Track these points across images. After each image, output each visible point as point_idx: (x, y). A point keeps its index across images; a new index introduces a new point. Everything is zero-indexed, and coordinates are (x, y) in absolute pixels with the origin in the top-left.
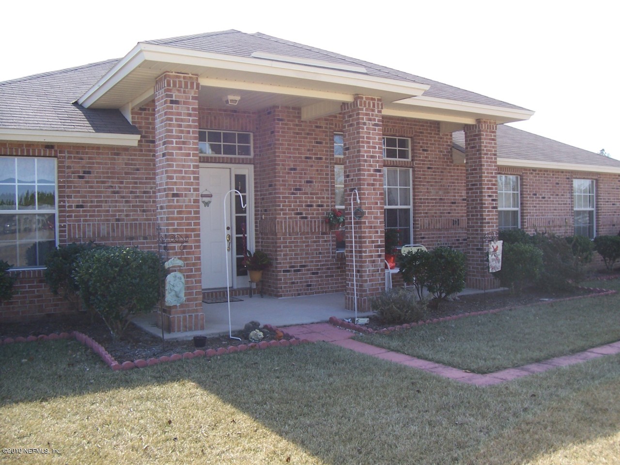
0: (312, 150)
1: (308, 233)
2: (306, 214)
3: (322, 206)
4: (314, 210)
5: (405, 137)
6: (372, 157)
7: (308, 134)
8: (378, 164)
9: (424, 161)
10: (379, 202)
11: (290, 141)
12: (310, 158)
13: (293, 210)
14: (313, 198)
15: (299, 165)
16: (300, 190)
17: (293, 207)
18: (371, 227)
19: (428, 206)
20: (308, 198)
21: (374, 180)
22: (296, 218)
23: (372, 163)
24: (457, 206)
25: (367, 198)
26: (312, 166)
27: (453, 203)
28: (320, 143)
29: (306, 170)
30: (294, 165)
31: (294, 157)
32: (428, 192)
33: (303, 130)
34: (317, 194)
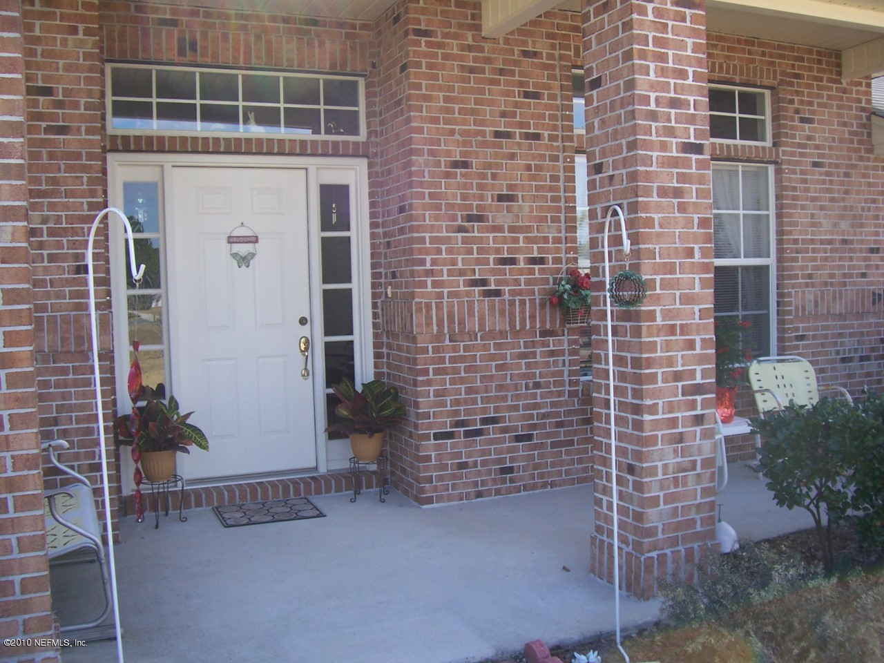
0: (514, 114)
1: (502, 334)
2: (498, 283)
3: (541, 261)
4: (521, 272)
6: (674, 103)
7: (501, 72)
8: (692, 128)
9: (804, 146)
10: (696, 247)
11: (451, 89)
12: (508, 135)
13: (461, 273)
14: (516, 240)
15: (477, 155)
16: (480, 219)
17: (460, 266)
18: (672, 330)
19: (815, 259)
20: (505, 240)
21: (682, 178)
22: (468, 294)
23: (673, 124)
24: (882, 259)
25: (659, 235)
26: (512, 156)
27: (872, 251)
28: (536, 96)
29: (498, 166)
30: (463, 154)
31: (462, 133)
32: (814, 225)
33: (488, 61)
34: (528, 229)
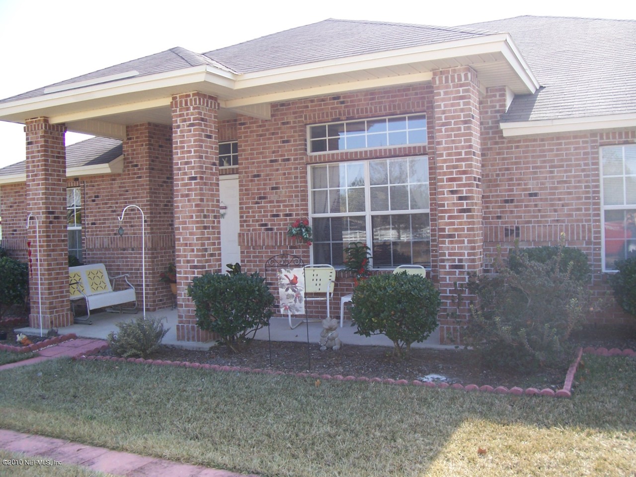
0: (278, 151)
1: (273, 247)
2: (272, 225)
3: (290, 215)
4: (281, 220)
5: (412, 113)
6: (187, 163)
7: (273, 134)
8: (193, 171)
10: (194, 215)
11: (253, 145)
12: (276, 161)
13: (257, 221)
14: (279, 206)
15: (263, 171)
16: (264, 198)
17: (257, 218)
18: (186, 245)
20: (274, 207)
21: (189, 190)
22: (260, 230)
23: (186, 171)
24: (516, 207)
25: (181, 211)
26: (277, 170)
27: (506, 201)
28: (288, 141)
29: (272, 175)
30: (258, 171)
31: (258, 163)
33: (267, 130)
34: (285, 201)
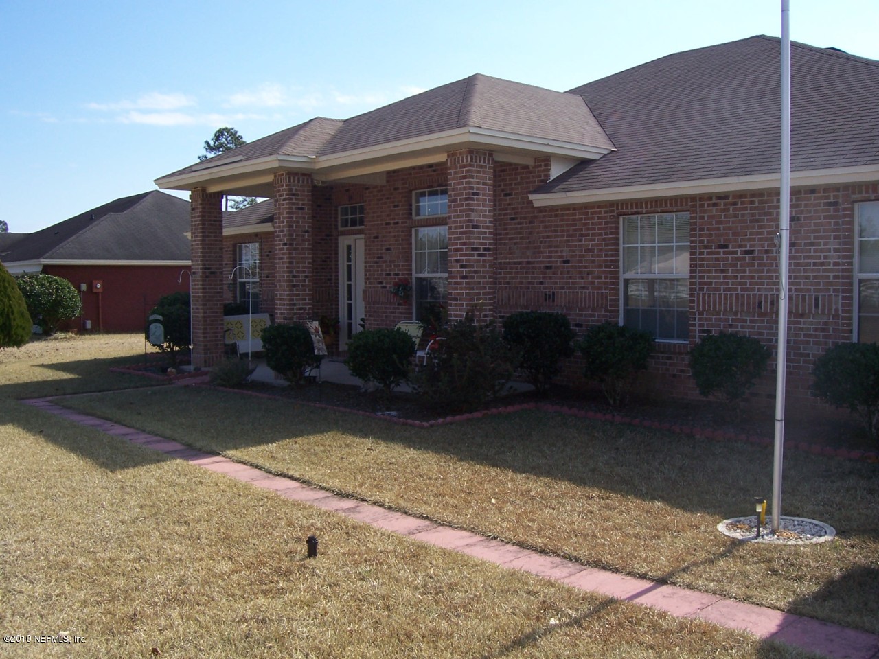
9: (506, 209)
19: (511, 273)
24: (554, 273)
27: (547, 268)
32: (511, 254)
